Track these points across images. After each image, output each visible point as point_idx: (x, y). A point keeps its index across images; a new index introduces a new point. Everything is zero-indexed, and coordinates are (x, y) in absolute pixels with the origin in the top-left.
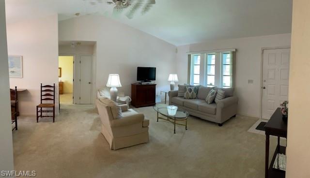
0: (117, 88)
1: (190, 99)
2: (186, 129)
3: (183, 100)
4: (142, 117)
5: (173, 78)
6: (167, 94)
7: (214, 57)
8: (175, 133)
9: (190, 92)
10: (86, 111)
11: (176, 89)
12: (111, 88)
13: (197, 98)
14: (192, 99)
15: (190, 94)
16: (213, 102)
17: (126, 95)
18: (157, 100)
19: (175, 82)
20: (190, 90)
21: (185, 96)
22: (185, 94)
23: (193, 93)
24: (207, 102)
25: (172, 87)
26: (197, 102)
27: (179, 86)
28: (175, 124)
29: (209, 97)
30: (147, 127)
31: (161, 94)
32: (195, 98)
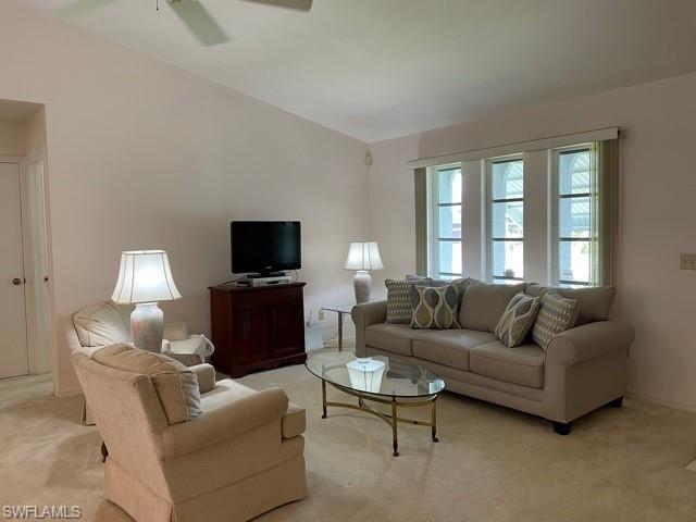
0: (161, 304)
1: (434, 328)
2: (436, 440)
3: (408, 333)
4: (281, 400)
5: (363, 257)
6: (348, 318)
7: (517, 169)
8: (396, 454)
9: (434, 305)
10: (9, 410)
11: (379, 296)
12: (132, 307)
13: (458, 326)
14: (443, 328)
15: (433, 313)
16: (528, 340)
17: (191, 332)
18: (311, 342)
19: (370, 271)
20: (434, 298)
21: (415, 319)
22: (415, 312)
23: (443, 306)
24: (503, 341)
25: (361, 290)
26: (463, 340)
27: (388, 284)
28: (393, 421)
29: (510, 321)
30: (298, 437)
31: (321, 317)
32: (451, 328)
